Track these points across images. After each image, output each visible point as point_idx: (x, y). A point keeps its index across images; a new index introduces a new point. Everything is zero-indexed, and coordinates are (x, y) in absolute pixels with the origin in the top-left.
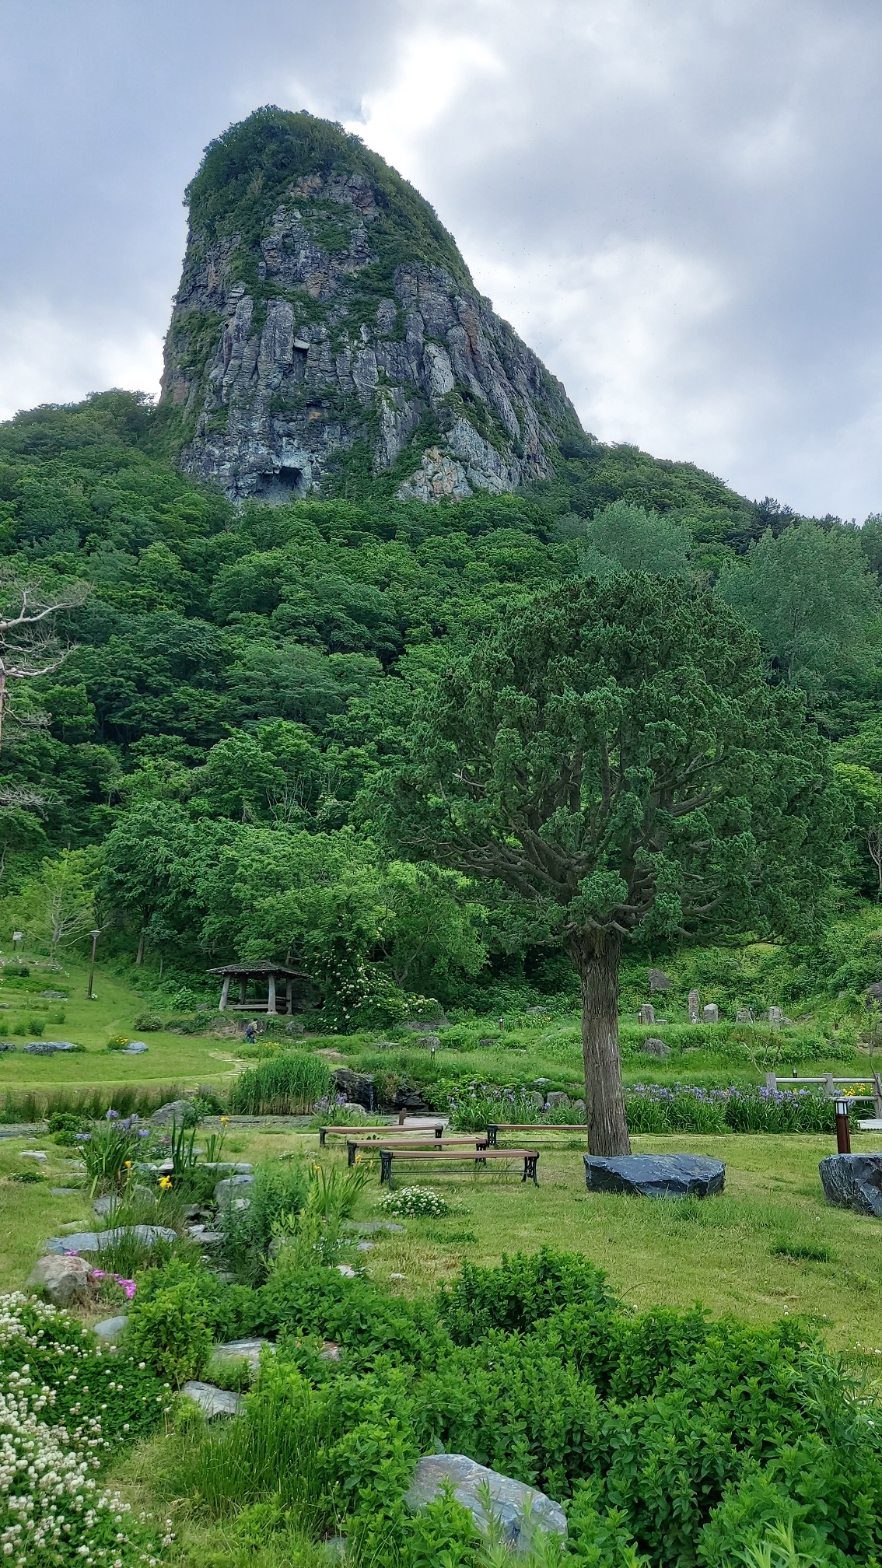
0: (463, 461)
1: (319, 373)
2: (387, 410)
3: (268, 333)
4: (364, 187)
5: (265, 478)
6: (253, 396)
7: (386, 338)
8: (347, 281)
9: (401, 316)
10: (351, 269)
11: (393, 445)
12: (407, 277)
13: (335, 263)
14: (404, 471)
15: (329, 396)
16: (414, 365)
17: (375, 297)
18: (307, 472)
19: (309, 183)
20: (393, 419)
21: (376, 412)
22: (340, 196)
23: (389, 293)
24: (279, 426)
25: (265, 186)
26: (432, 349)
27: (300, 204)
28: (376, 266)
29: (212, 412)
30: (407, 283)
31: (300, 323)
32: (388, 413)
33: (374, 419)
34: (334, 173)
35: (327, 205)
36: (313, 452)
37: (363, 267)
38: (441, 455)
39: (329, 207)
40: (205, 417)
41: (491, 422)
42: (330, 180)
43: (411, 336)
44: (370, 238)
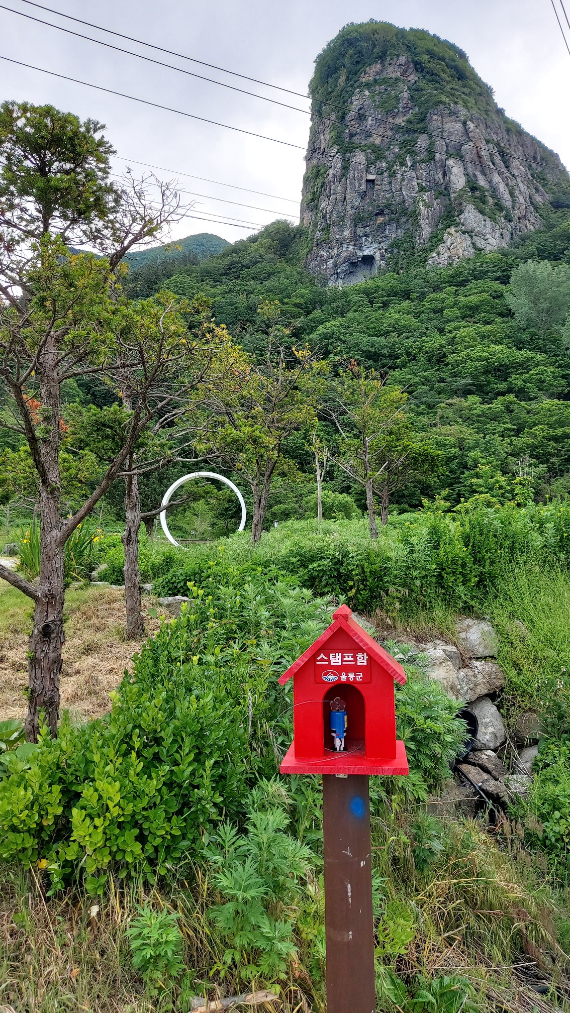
0: (469, 233)
1: (382, 194)
2: (422, 208)
3: (350, 175)
4: (407, 63)
5: (354, 264)
6: (344, 215)
7: (422, 161)
8: (397, 129)
9: (432, 144)
10: (400, 121)
11: (426, 230)
12: (435, 117)
13: (390, 120)
14: (433, 246)
15: (388, 206)
16: (440, 175)
17: (416, 135)
18: (377, 256)
19: (374, 69)
20: (426, 213)
21: (416, 211)
22: (393, 72)
23: (424, 131)
24: (360, 232)
25: (348, 79)
26: (451, 162)
27: (368, 85)
28: (416, 114)
29: (322, 230)
30: (435, 121)
31: (369, 163)
32: (423, 210)
33: (414, 216)
34: (388, 58)
35: (385, 81)
36: (380, 243)
37: (408, 117)
38: (456, 231)
39: (386, 82)
40: (318, 234)
41: (491, 201)
42: (387, 63)
43: (438, 156)
44: (412, 96)
